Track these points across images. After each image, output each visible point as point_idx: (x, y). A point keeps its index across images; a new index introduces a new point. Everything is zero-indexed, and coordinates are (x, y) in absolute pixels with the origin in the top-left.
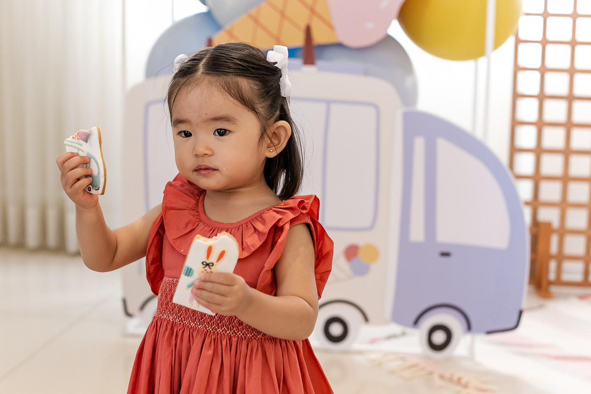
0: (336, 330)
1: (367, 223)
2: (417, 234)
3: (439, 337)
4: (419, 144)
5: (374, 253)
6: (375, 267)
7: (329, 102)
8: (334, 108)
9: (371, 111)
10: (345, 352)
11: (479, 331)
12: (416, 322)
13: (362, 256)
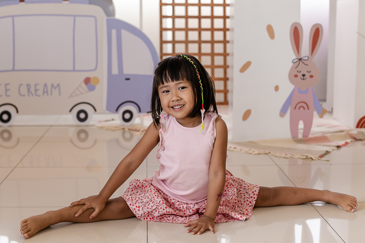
0: (82, 116)
1: (94, 68)
2: (115, 71)
3: (127, 116)
4: (114, 32)
5: (97, 80)
6: (98, 87)
7: (75, 16)
8: (77, 18)
9: (93, 19)
10: (87, 126)
11: (144, 112)
12: (117, 110)
13: (92, 82)
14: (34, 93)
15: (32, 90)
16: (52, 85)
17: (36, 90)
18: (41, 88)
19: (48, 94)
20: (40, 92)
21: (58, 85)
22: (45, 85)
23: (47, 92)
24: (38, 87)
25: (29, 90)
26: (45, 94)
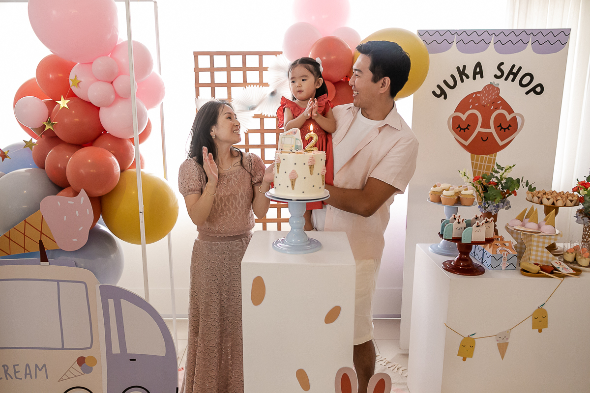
1: (88, 345)
2: (116, 350)
4: (111, 302)
5: (94, 361)
6: (95, 368)
7: (58, 282)
13: (87, 363)
14: (13, 376)
15: (11, 371)
16: (36, 366)
17: (15, 372)
18: (21, 369)
19: (31, 378)
20: (21, 375)
21: (44, 365)
22: (27, 365)
23: (30, 374)
24: (17, 369)
25: (6, 372)
26: (28, 376)
